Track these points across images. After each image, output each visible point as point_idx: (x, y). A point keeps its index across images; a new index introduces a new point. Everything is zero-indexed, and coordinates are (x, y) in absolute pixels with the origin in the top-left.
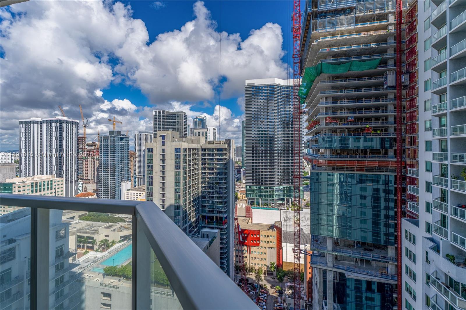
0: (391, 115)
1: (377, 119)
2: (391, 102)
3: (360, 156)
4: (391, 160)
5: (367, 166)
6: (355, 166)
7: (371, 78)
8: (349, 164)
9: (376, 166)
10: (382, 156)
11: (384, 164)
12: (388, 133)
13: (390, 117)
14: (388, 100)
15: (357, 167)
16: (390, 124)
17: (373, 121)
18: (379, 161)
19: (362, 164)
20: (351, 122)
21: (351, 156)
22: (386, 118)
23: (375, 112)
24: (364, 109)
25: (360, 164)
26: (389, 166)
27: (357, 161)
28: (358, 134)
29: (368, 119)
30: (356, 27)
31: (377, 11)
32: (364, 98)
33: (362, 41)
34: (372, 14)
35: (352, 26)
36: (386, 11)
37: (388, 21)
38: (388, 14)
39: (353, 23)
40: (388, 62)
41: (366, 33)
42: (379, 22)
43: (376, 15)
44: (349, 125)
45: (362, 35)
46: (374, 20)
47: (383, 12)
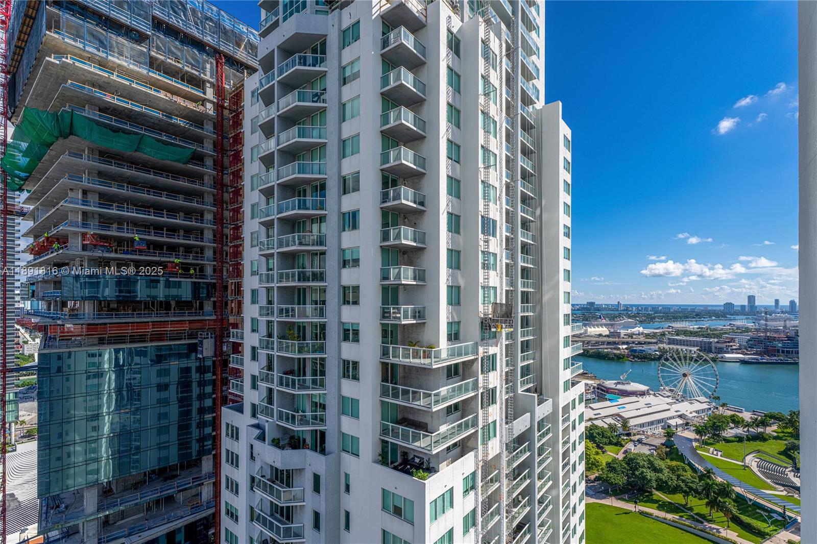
0: (208, 247)
1: (187, 249)
2: (209, 225)
3: (157, 314)
4: (209, 318)
5: (171, 331)
6: (148, 332)
8: (137, 329)
9: (186, 330)
10: (195, 313)
11: (198, 325)
12: (204, 275)
13: (207, 249)
14: (205, 221)
15: (151, 335)
16: (208, 261)
17: (181, 253)
18: (191, 322)
19: (161, 328)
20: (141, 252)
21: (141, 314)
22: (202, 249)
23: (185, 238)
24: (165, 229)
25: (157, 328)
27: (151, 322)
29: (173, 248)
30: (150, 74)
31: (189, 67)
32: (165, 210)
33: (162, 105)
34: (180, 68)
35: (143, 68)
36: (202, 75)
37: (204, 93)
38: (204, 82)
39: (145, 63)
40: (205, 160)
41: (169, 95)
42: (191, 88)
43: (187, 72)
44: (136, 254)
45: (162, 95)
46: (183, 80)
47: (197, 73)
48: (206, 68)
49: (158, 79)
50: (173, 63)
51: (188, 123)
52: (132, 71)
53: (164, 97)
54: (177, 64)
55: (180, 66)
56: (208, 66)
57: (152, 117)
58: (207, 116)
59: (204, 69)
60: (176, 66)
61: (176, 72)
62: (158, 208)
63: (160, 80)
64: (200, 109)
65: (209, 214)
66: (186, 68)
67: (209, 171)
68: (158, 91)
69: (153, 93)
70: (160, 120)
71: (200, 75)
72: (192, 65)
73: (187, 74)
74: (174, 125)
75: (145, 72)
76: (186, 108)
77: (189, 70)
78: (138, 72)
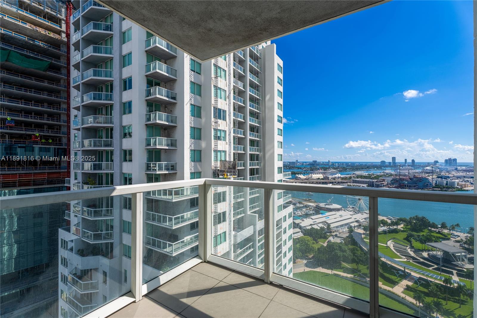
0: (64, 125)
1: (51, 127)
2: (64, 112)
3: (27, 168)
4: (63, 171)
5: (33, 179)
6: (17, 180)
7: (42, 81)
8: (12, 178)
9: (45, 179)
10: (56, 167)
11: (55, 176)
12: (61, 144)
13: (62, 127)
14: (61, 109)
15: (18, 182)
16: (63, 134)
17: (45, 129)
18: (49, 173)
19: (29, 177)
20: (11, 128)
21: (15, 168)
22: (60, 126)
23: (48, 119)
24: (33, 113)
25: (24, 177)
26: (61, 178)
27: (18, 174)
28: (23, 142)
29: (39, 126)
30: (19, 12)
31: (49, 9)
32: (33, 101)
33: (28, 32)
34: (42, 10)
35: (13, 7)
36: (59, 15)
37: (61, 27)
38: (60, 20)
39: (15, 5)
40: (61, 70)
41: (32, 26)
42: (51, 23)
43: (48, 13)
44: (7, 129)
45: (28, 26)
46: (44, 17)
47: (55, 14)
48: (62, 11)
49: (25, 16)
50: (37, 6)
51: (47, 45)
52: (5, 9)
53: (29, 27)
54: (39, 7)
55: (42, 8)
56: (63, 10)
57: (20, 40)
58: (62, 42)
59: (60, 12)
60: (39, 8)
61: (40, 12)
62: (28, 100)
63: (26, 16)
64: (57, 36)
65: (64, 105)
66: (46, 10)
67: (64, 77)
68: (26, 24)
69: (20, 24)
70: (26, 42)
71: (57, 15)
72: (51, 8)
73: (47, 14)
74: (36, 46)
75: (15, 10)
76: (46, 35)
77: (49, 11)
78: (9, 10)
